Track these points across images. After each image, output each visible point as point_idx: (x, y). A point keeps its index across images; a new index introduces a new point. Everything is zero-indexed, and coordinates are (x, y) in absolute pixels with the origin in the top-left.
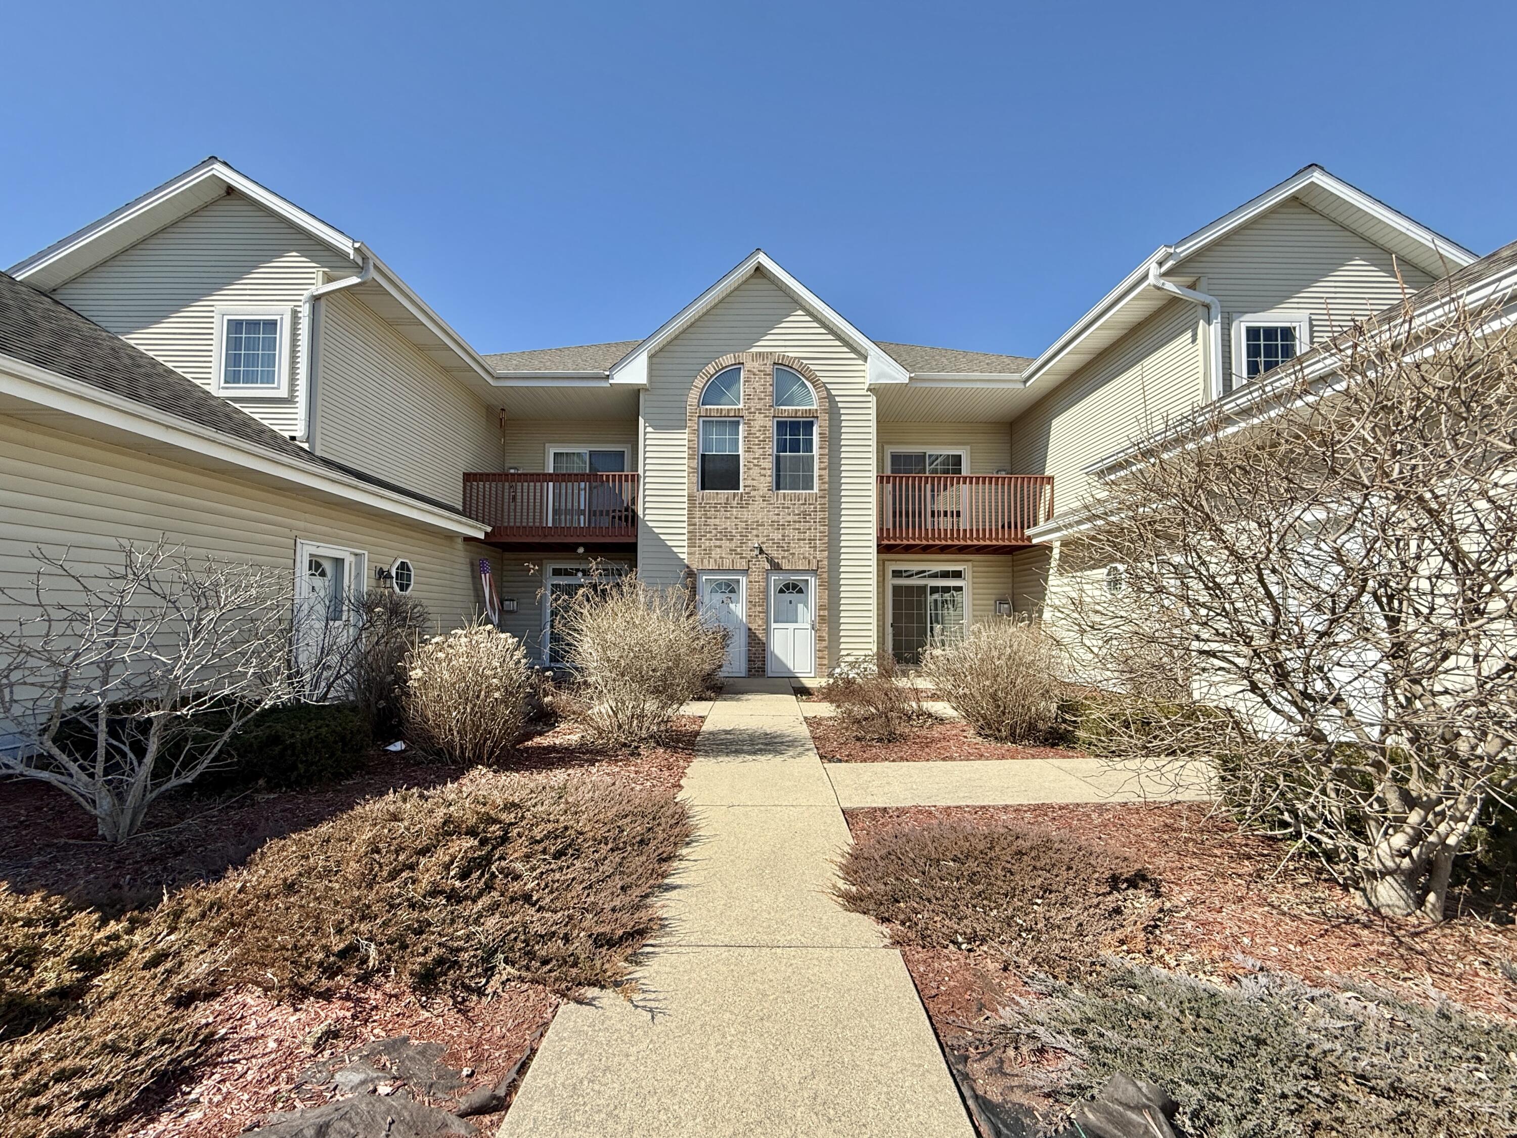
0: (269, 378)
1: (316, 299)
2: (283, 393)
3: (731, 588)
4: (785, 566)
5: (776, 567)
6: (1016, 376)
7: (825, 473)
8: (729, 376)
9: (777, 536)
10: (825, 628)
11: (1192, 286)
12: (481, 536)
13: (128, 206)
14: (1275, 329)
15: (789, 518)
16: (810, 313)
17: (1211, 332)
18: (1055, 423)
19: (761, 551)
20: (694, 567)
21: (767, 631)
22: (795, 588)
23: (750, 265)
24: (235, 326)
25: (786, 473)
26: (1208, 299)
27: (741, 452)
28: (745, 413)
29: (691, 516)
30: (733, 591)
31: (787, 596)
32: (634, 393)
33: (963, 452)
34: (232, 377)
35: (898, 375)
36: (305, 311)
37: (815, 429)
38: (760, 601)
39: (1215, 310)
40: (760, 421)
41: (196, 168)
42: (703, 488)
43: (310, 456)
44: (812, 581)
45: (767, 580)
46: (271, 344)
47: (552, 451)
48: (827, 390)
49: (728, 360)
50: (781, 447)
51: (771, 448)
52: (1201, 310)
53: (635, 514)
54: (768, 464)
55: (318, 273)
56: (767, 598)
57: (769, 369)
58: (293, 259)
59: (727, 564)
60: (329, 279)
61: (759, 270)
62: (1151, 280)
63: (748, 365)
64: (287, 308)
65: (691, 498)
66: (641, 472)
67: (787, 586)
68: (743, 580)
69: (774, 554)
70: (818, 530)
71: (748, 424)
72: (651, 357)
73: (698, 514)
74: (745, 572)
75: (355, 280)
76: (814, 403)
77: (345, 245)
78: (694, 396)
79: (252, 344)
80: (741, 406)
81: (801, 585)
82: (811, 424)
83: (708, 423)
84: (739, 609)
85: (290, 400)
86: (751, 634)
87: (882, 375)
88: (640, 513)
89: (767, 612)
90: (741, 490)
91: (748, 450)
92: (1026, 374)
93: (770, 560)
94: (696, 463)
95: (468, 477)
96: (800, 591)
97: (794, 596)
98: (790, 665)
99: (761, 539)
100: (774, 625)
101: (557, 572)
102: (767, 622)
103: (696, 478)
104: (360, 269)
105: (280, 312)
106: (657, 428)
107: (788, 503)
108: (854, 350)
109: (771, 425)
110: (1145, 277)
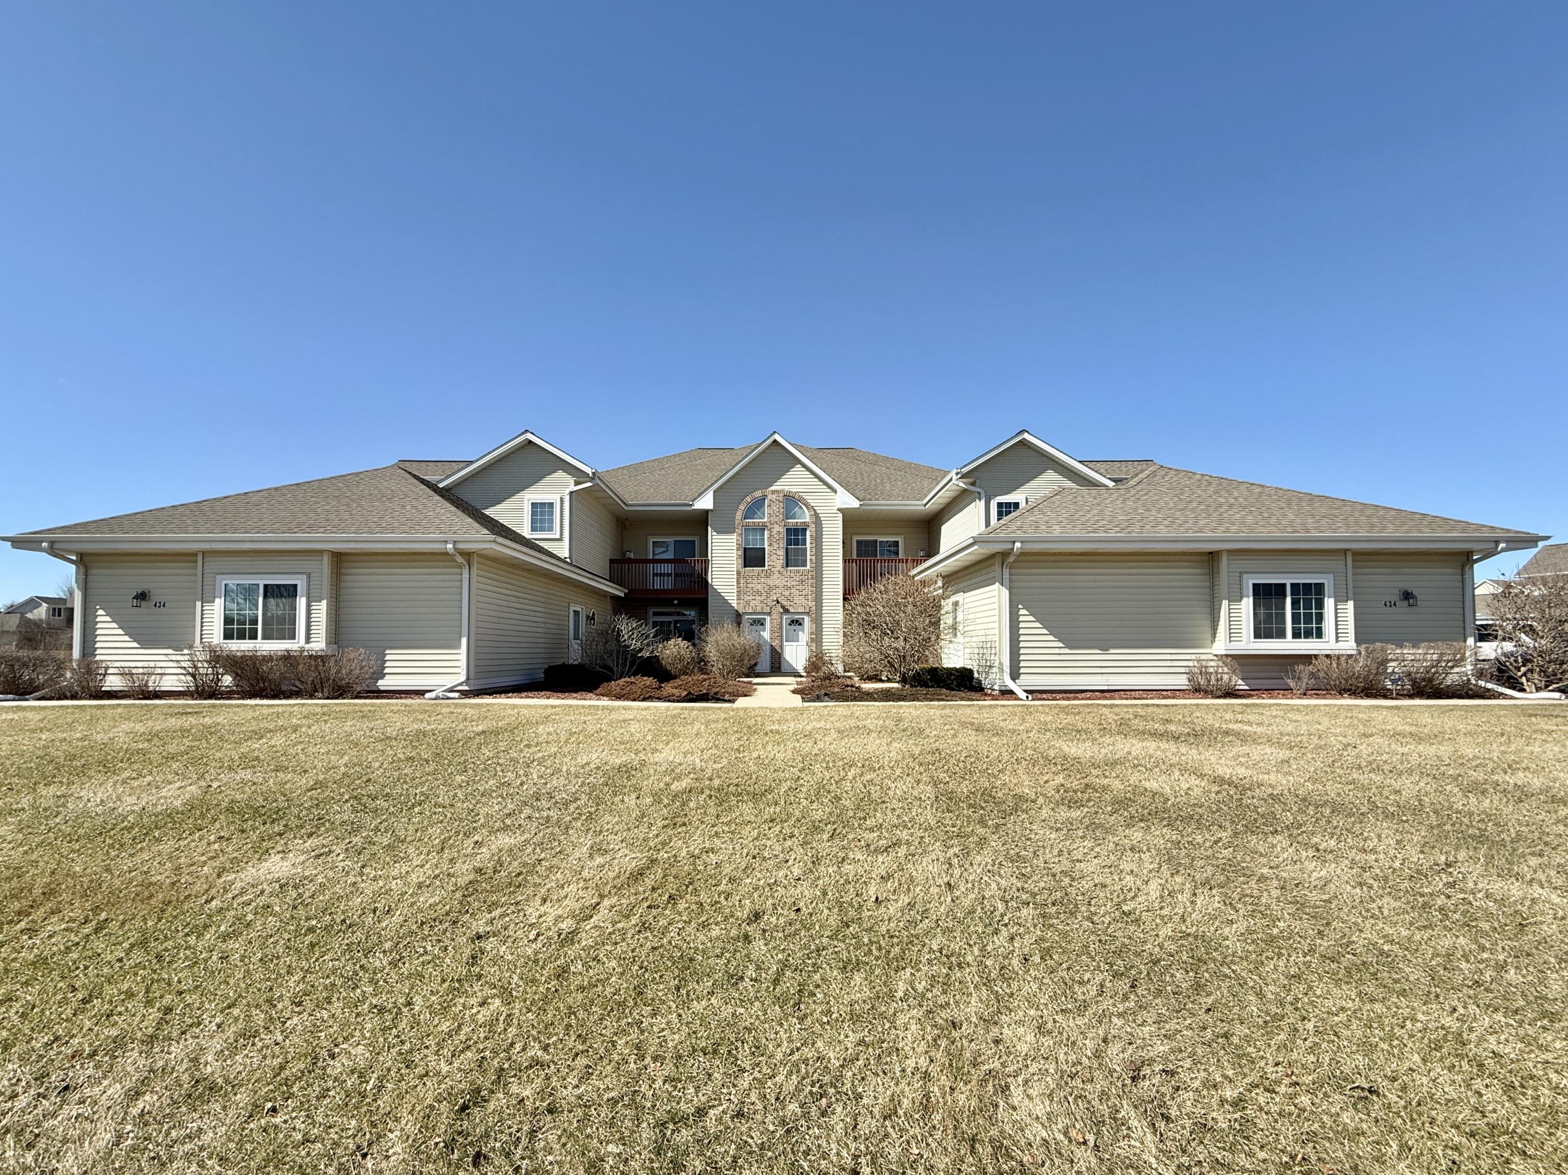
0: (551, 529)
1: (571, 493)
2: (558, 536)
3: (761, 623)
4: (792, 610)
5: (786, 611)
6: (919, 503)
7: (814, 558)
8: (759, 504)
9: (787, 593)
10: (814, 645)
11: (973, 484)
12: (623, 595)
13: (489, 453)
14: (1010, 503)
15: (794, 583)
16: (804, 466)
17: (982, 504)
18: (943, 528)
19: (778, 602)
20: (740, 612)
21: (781, 647)
22: (797, 623)
23: (772, 439)
24: (534, 505)
25: (791, 557)
26: (979, 490)
27: (766, 546)
28: (768, 524)
29: (738, 583)
30: (762, 624)
31: (793, 627)
32: (706, 512)
33: (900, 539)
34: (534, 529)
35: (854, 503)
36: (567, 499)
37: (808, 533)
38: (778, 631)
39: (983, 495)
40: (777, 528)
41: (519, 436)
42: (745, 566)
43: (571, 564)
44: (806, 619)
45: (781, 618)
46: (551, 513)
47: (651, 540)
48: (815, 510)
49: (758, 494)
50: (789, 542)
51: (783, 544)
52: (977, 495)
53: (707, 582)
54: (782, 553)
55: (571, 480)
56: (781, 628)
57: (781, 499)
58: (560, 474)
59: (759, 609)
60: (577, 483)
61: (775, 441)
62: (953, 481)
63: (770, 497)
64: (558, 497)
65: (738, 573)
66: (710, 558)
67: (792, 621)
68: (768, 618)
69: (785, 603)
70: (809, 590)
71: (770, 530)
72: (715, 492)
73: (742, 581)
74: (769, 614)
75: (589, 484)
76: (807, 517)
77: (589, 471)
78: (739, 515)
79: (542, 514)
80: (766, 520)
81: (801, 621)
82: (806, 529)
83: (748, 529)
84: (766, 635)
85: (560, 539)
86: (773, 649)
87: (845, 503)
88: (710, 581)
89: (781, 636)
90: (766, 568)
91: (770, 545)
92: (925, 502)
93: (783, 607)
94: (741, 553)
95: (612, 561)
96: (800, 624)
97: (797, 627)
98: (795, 666)
99: (778, 595)
100: (785, 643)
101: (655, 614)
102: (782, 642)
103: (741, 561)
104: (592, 479)
105: (554, 498)
106: (718, 532)
107: (792, 575)
108: (829, 487)
109: (783, 530)
110: (951, 480)
